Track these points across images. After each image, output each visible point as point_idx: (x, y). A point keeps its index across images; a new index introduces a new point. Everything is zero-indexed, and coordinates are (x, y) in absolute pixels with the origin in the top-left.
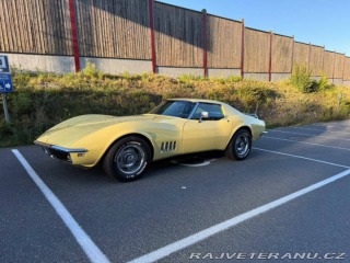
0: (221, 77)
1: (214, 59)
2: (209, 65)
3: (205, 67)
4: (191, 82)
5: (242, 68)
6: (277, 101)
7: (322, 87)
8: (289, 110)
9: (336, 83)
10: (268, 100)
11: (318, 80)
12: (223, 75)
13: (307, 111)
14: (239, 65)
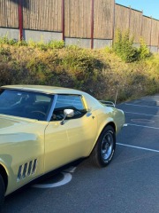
0: (41, 42)
1: (31, 17)
2: (25, 25)
3: (21, 28)
4: (6, 46)
5: (63, 32)
6: (104, 72)
7: (142, 55)
8: (117, 83)
9: (153, 51)
10: (96, 71)
11: (138, 48)
12: (43, 39)
13: (133, 83)
14: (60, 28)
